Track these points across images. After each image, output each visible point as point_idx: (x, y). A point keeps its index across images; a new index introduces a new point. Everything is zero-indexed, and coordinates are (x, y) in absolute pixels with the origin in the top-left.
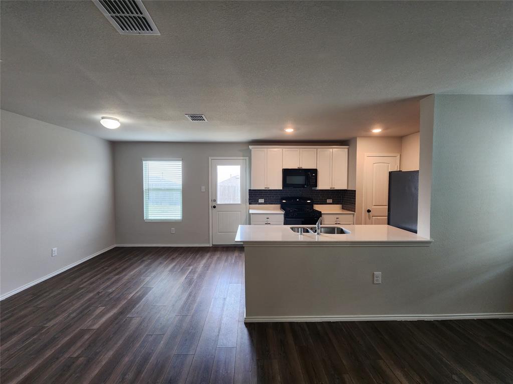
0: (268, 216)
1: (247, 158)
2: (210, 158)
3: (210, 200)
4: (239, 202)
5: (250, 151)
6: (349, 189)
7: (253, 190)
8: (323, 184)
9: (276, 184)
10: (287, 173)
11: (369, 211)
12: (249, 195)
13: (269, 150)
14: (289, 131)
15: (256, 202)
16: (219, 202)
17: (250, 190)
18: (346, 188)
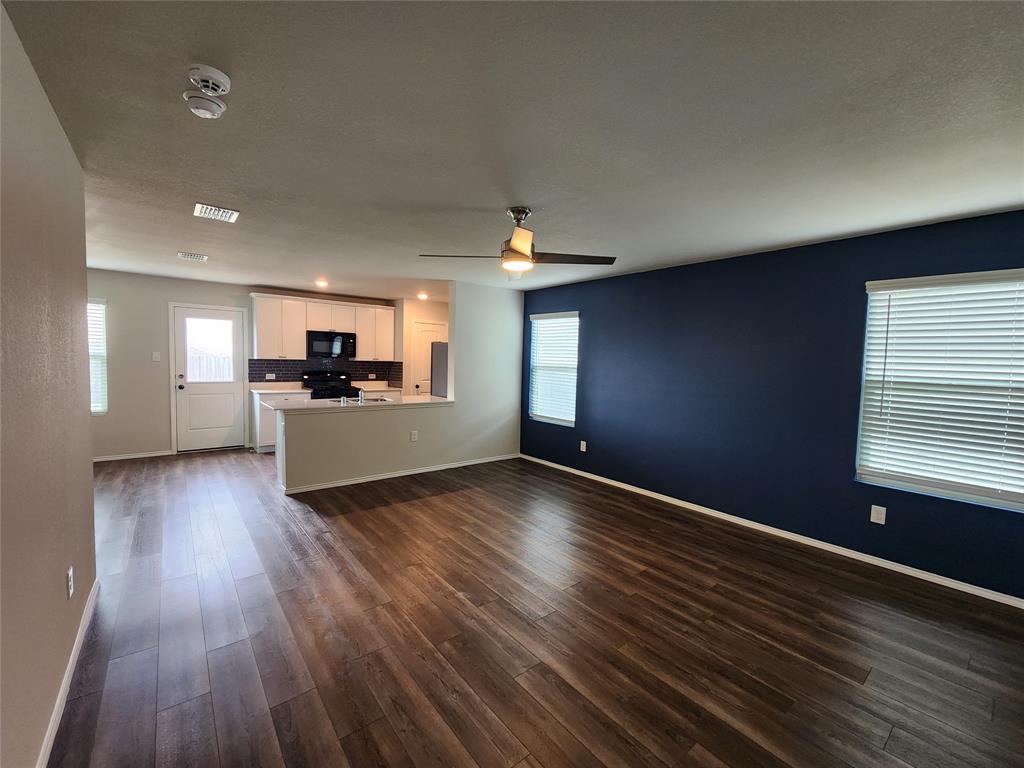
0: (286, 397)
1: (245, 310)
2: (171, 305)
3: (172, 376)
4: (231, 379)
5: (251, 301)
6: (396, 361)
7: (258, 360)
8: (363, 354)
9: (298, 351)
10: (313, 336)
11: (417, 387)
12: (249, 367)
13: (284, 301)
14: (322, 284)
15: (262, 379)
16: (190, 379)
17: (250, 360)
18: (392, 360)
